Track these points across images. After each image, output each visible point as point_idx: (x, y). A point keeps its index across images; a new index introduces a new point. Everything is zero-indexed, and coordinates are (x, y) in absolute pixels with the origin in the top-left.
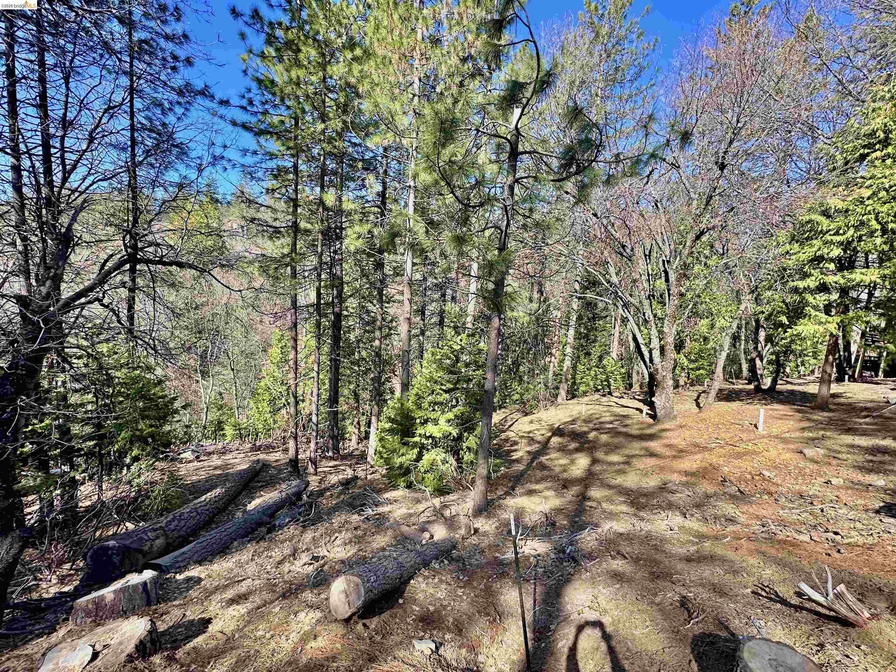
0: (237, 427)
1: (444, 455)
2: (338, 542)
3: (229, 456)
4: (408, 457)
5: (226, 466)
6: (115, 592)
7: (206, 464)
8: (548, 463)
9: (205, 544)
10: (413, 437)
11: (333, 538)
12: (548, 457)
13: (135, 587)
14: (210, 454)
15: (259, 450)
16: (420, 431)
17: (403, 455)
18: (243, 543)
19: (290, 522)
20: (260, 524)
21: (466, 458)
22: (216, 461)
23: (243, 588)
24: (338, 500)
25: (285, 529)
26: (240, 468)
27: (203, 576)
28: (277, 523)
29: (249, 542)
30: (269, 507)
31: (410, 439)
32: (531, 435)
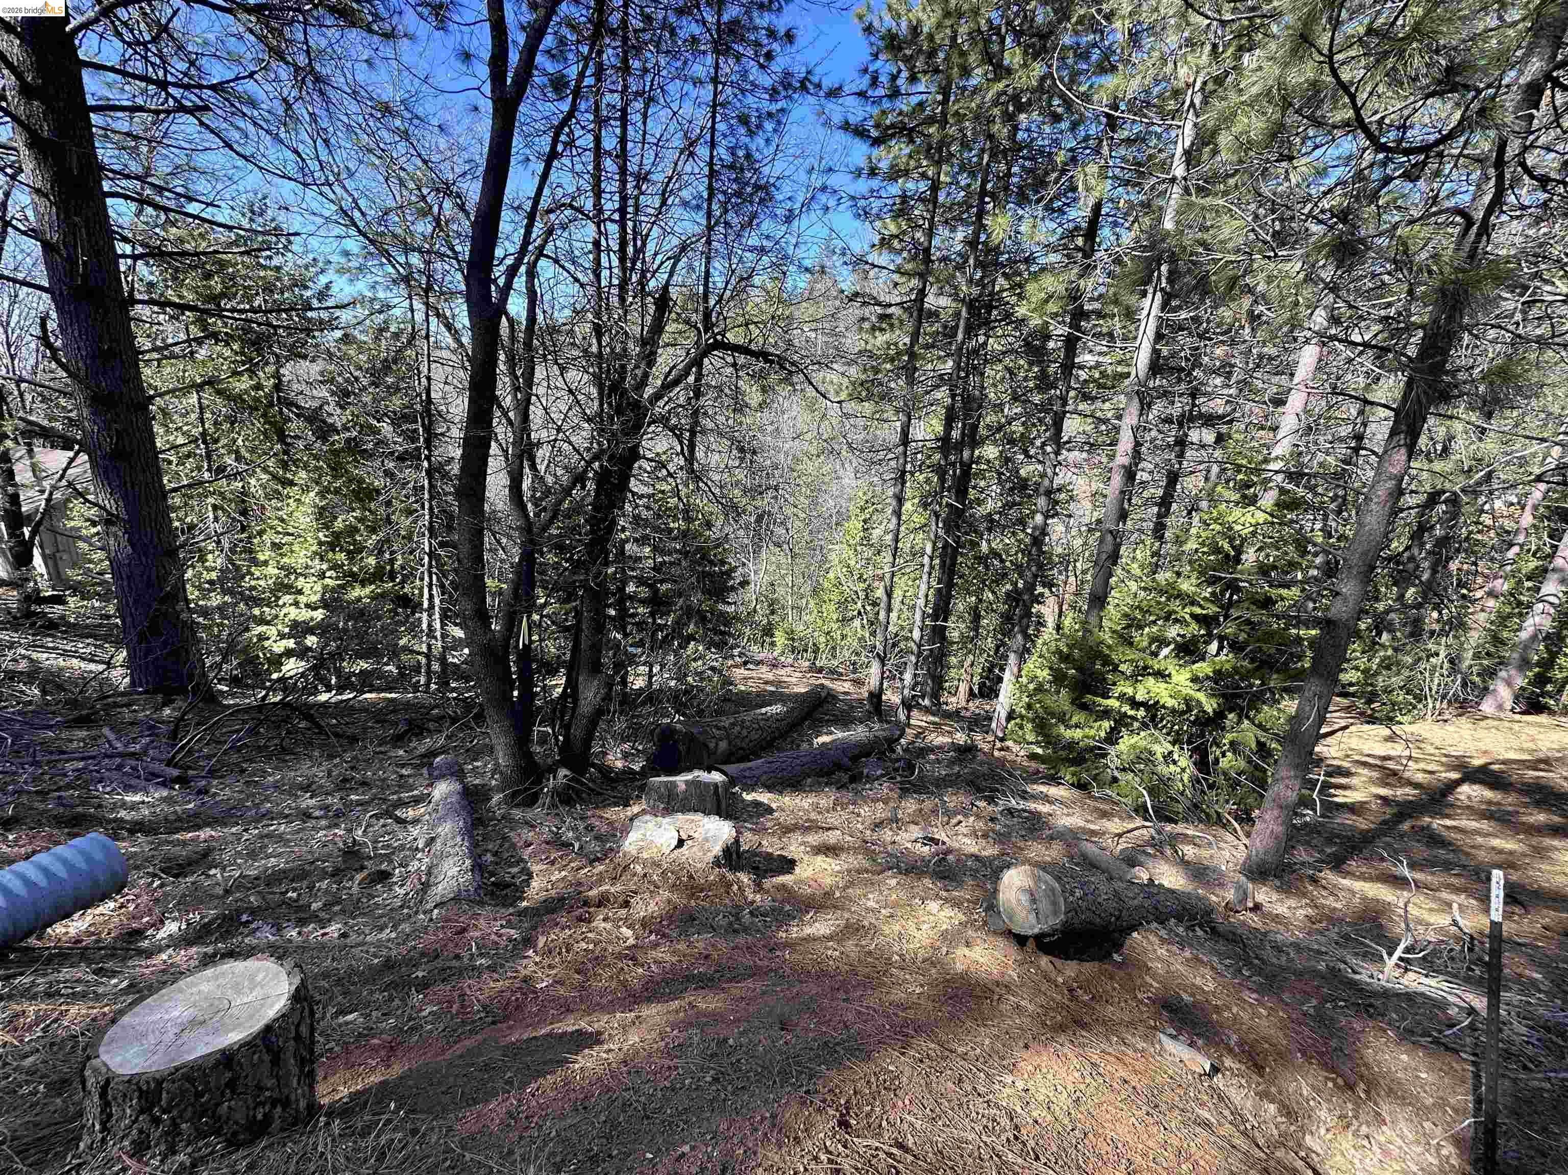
0: (790, 635)
1: (1169, 747)
2: (962, 829)
3: (780, 671)
4: (1091, 732)
5: (778, 683)
6: (686, 782)
7: (754, 674)
8: (1452, 836)
9: (774, 766)
10: (1105, 695)
11: (954, 821)
12: (1448, 822)
13: (707, 785)
14: (759, 663)
15: (820, 672)
16: (1124, 687)
17: (1077, 726)
18: (820, 784)
19: (882, 776)
20: (839, 767)
21: (1224, 763)
22: (764, 672)
23: (832, 838)
24: (950, 772)
25: (876, 783)
26: (797, 690)
27: (774, 806)
28: (865, 771)
29: (827, 784)
30: (851, 747)
31: (1099, 700)
32: (1391, 765)
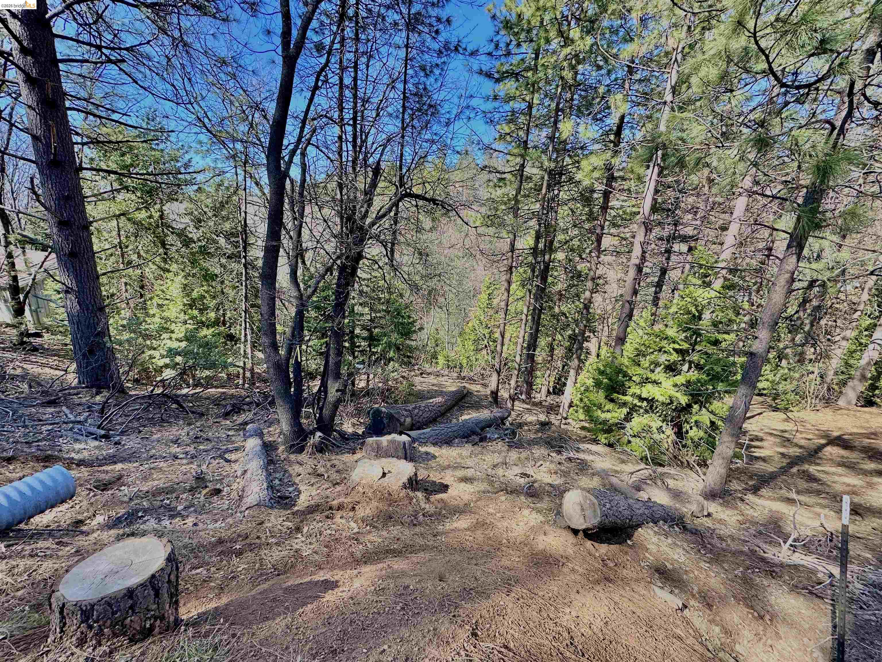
0: (447, 358)
1: (661, 424)
2: (543, 469)
3: (441, 379)
4: (616, 415)
5: (440, 386)
6: (388, 441)
7: (426, 380)
8: (821, 476)
9: (437, 432)
10: (624, 394)
11: (538, 464)
12: (819, 468)
13: (399, 442)
14: (429, 374)
15: (463, 379)
16: (635, 390)
17: (608, 411)
18: (462, 442)
19: (498, 438)
20: (474, 433)
21: (691, 433)
22: (433, 380)
23: (469, 473)
24: (536, 436)
25: (494, 443)
26: (450, 389)
27: (437, 454)
28: (488, 436)
29: (466, 443)
30: (480, 422)
31: (621, 396)
32: (786, 435)
